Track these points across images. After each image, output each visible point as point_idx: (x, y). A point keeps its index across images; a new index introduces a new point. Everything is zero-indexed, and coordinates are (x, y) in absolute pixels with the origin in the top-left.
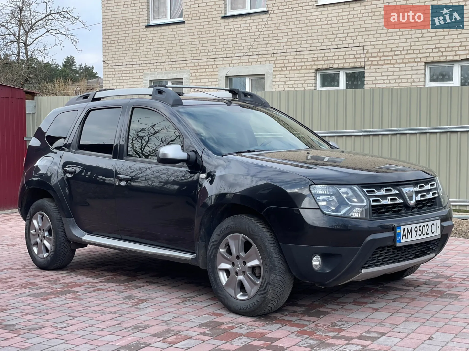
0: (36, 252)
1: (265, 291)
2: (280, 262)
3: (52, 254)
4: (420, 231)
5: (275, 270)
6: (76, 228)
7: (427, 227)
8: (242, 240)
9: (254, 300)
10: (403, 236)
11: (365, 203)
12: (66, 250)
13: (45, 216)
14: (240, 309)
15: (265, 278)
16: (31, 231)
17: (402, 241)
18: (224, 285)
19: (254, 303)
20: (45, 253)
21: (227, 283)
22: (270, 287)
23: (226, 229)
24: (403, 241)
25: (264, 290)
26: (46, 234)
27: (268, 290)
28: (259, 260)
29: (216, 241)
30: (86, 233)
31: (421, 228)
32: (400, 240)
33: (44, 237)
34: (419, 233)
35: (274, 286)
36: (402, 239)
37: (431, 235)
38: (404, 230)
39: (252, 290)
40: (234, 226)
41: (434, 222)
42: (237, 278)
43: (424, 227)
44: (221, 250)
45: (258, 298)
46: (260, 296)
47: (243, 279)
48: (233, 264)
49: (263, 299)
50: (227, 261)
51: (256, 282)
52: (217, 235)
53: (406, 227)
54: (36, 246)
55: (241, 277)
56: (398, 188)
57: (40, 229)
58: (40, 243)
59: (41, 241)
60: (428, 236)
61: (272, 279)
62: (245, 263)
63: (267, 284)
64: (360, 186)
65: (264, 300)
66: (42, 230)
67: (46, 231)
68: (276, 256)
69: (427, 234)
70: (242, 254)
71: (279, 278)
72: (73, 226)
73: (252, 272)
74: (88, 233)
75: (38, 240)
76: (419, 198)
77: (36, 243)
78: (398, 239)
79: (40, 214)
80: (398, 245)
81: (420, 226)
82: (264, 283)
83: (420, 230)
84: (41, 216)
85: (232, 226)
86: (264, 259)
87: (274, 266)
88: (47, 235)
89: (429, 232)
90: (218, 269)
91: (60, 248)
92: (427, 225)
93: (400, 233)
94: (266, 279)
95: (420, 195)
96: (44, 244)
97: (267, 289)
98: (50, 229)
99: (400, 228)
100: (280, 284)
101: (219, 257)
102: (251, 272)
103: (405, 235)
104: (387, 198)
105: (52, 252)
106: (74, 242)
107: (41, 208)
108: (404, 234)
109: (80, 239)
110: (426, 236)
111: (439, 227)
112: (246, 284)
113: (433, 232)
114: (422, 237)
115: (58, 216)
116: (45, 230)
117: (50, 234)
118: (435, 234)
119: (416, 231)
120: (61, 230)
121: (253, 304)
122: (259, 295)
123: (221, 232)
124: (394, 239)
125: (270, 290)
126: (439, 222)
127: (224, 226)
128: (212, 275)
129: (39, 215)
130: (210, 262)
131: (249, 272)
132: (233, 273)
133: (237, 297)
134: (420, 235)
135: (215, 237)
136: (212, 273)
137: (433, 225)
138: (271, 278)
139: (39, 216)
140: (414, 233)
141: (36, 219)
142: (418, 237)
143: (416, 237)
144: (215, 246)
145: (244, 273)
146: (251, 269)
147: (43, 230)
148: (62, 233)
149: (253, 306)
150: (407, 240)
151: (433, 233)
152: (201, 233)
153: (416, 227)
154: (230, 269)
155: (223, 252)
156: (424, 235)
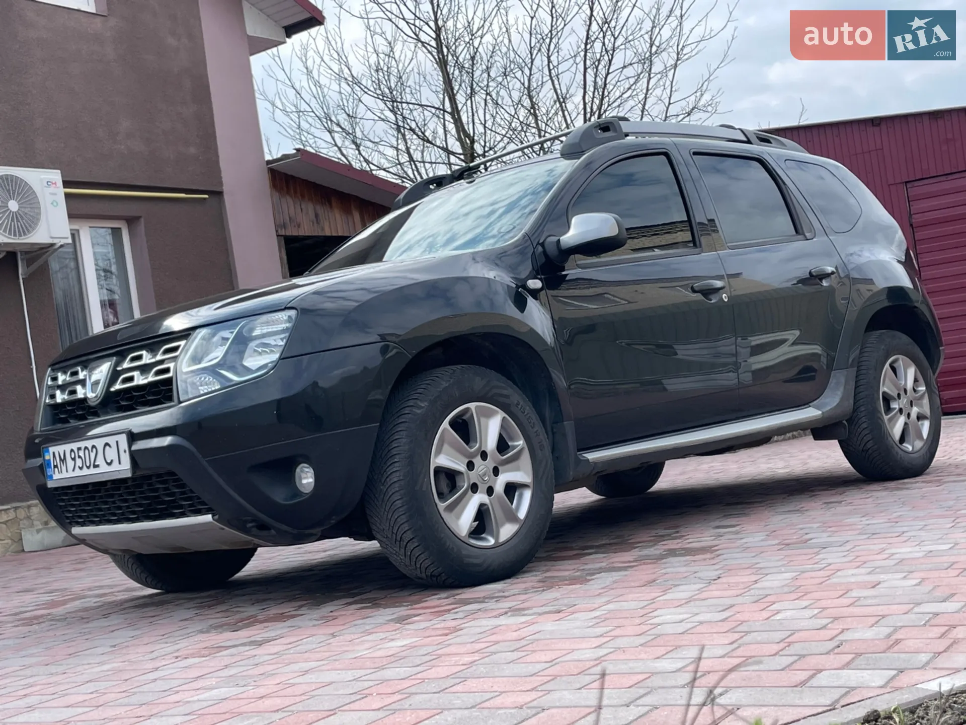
4: (80, 460)
7: (94, 450)
10: (54, 467)
17: (54, 477)
24: (56, 477)
31: (81, 454)
32: (51, 476)
34: (79, 462)
36: (55, 473)
37: (104, 468)
38: (54, 454)
41: (111, 440)
43: (87, 451)
53: (56, 450)
60: (96, 471)
69: (96, 466)
76: (117, 385)
78: (48, 473)
80: (50, 485)
81: (79, 449)
83: (79, 457)
89: (100, 461)
92: (94, 447)
93: (50, 460)
95: (121, 378)
99: (49, 451)
103: (57, 466)
108: (55, 464)
110: (93, 471)
111: (125, 451)
113: (109, 461)
114: (85, 472)
118: (115, 467)
119: (74, 459)
126: (123, 439)
134: (81, 468)
137: (107, 447)
140: (70, 464)
142: (78, 473)
143: (74, 470)
150: (61, 476)
151: (110, 464)
153: (72, 450)
156: (89, 467)
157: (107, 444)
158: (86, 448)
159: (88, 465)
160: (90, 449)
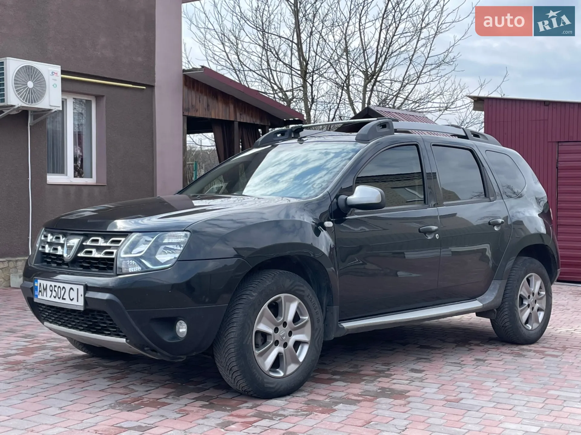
7: (64, 289)
24: (40, 298)
31: (56, 289)
32: (38, 296)
34: (54, 294)
37: (68, 301)
41: (75, 287)
43: (59, 289)
53: (41, 282)
60: (63, 301)
69: (63, 299)
76: (81, 253)
78: (36, 293)
80: (35, 300)
81: (55, 286)
83: (55, 291)
89: (66, 296)
93: (37, 287)
95: (85, 250)
99: (38, 282)
103: (41, 291)
104: (52, 247)
108: (40, 289)
110: (61, 301)
111: (81, 295)
113: (71, 298)
114: (57, 300)
118: (74, 302)
119: (51, 291)
126: (81, 289)
134: (55, 297)
137: (72, 290)
140: (49, 293)
142: (52, 299)
143: (50, 297)
150: (43, 298)
151: (72, 300)
153: (51, 286)
156: (59, 298)
157: (71, 289)
158: (59, 287)
159: (59, 297)
160: (62, 288)
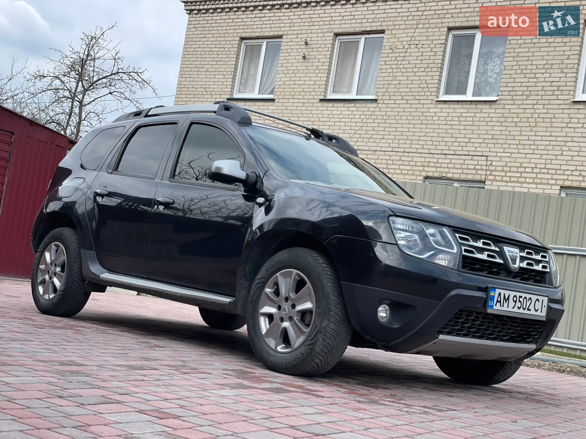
0: (41, 293)
1: (313, 341)
2: (338, 306)
3: (60, 295)
4: (520, 303)
5: (330, 315)
6: (96, 263)
7: (530, 300)
8: (295, 277)
9: (298, 353)
10: (497, 301)
11: (455, 251)
12: (78, 292)
13: (62, 248)
14: (279, 364)
15: (315, 324)
16: (40, 266)
17: (495, 307)
18: (263, 333)
19: (297, 355)
20: (51, 294)
21: (268, 331)
22: (320, 336)
23: (277, 263)
24: (497, 308)
25: (312, 339)
26: (58, 269)
27: (317, 339)
28: (312, 302)
29: (263, 278)
30: (107, 271)
31: (521, 300)
32: (492, 306)
33: (55, 274)
34: (518, 304)
35: (325, 335)
36: (496, 305)
37: (533, 312)
38: (500, 294)
39: (297, 341)
40: (288, 259)
41: (540, 298)
42: (281, 325)
43: (525, 300)
44: (268, 290)
45: (303, 349)
46: (306, 348)
47: (289, 326)
48: (279, 308)
49: (309, 351)
50: (272, 303)
51: (304, 330)
52: (266, 270)
53: (503, 292)
54: (43, 285)
55: (286, 324)
56: (500, 245)
57: (51, 264)
58: (48, 281)
59: (50, 278)
60: (529, 312)
61: (324, 326)
62: (294, 306)
63: (318, 332)
64: (452, 229)
65: (310, 353)
66: (53, 265)
67: (59, 266)
68: (333, 298)
69: (529, 310)
70: (292, 295)
71: (334, 326)
72: (93, 261)
73: (301, 319)
74: (109, 270)
75: (47, 277)
76: (524, 265)
77: (44, 281)
78: (490, 303)
79: (56, 245)
80: (489, 311)
81: (521, 297)
82: (313, 331)
83: (520, 301)
84: (56, 248)
85: (285, 259)
86: (318, 302)
87: (330, 310)
88: (58, 271)
89: (532, 307)
90: (259, 314)
91: (71, 287)
92: (530, 298)
93: (494, 296)
94: (317, 326)
95: (526, 262)
96: (53, 282)
97: (315, 339)
98: (65, 263)
99: (495, 291)
100: (333, 334)
101: (263, 298)
102: (299, 318)
103: (500, 302)
104: (483, 253)
105: (61, 291)
106: (90, 282)
107: (59, 238)
108: (499, 300)
109: (98, 277)
110: (526, 312)
111: (545, 306)
112: (292, 333)
113: (536, 309)
114: (521, 311)
115: (77, 248)
116: (57, 264)
117: (62, 271)
118: (538, 313)
119: (515, 302)
120: (77, 265)
121: (295, 358)
122: (305, 346)
123: (271, 267)
124: (485, 302)
125: (319, 340)
126: (546, 299)
127: (275, 260)
128: (251, 321)
129: (53, 246)
130: (251, 304)
131: (297, 318)
132: (277, 319)
133: (278, 348)
134: (519, 308)
135: (262, 273)
136: (251, 318)
138: (323, 324)
139: (54, 248)
140: (512, 303)
141: (50, 251)
142: (516, 310)
143: (513, 308)
144: (261, 285)
145: (291, 319)
146: (300, 314)
147: (56, 265)
148: (78, 269)
149: (296, 360)
150: (501, 308)
151: (536, 311)
152: (247, 269)
153: (516, 296)
154: (275, 313)
155: (270, 292)
156: (524, 309)
157: (538, 300)
158: (525, 298)
159: (524, 307)
160: (528, 299)
